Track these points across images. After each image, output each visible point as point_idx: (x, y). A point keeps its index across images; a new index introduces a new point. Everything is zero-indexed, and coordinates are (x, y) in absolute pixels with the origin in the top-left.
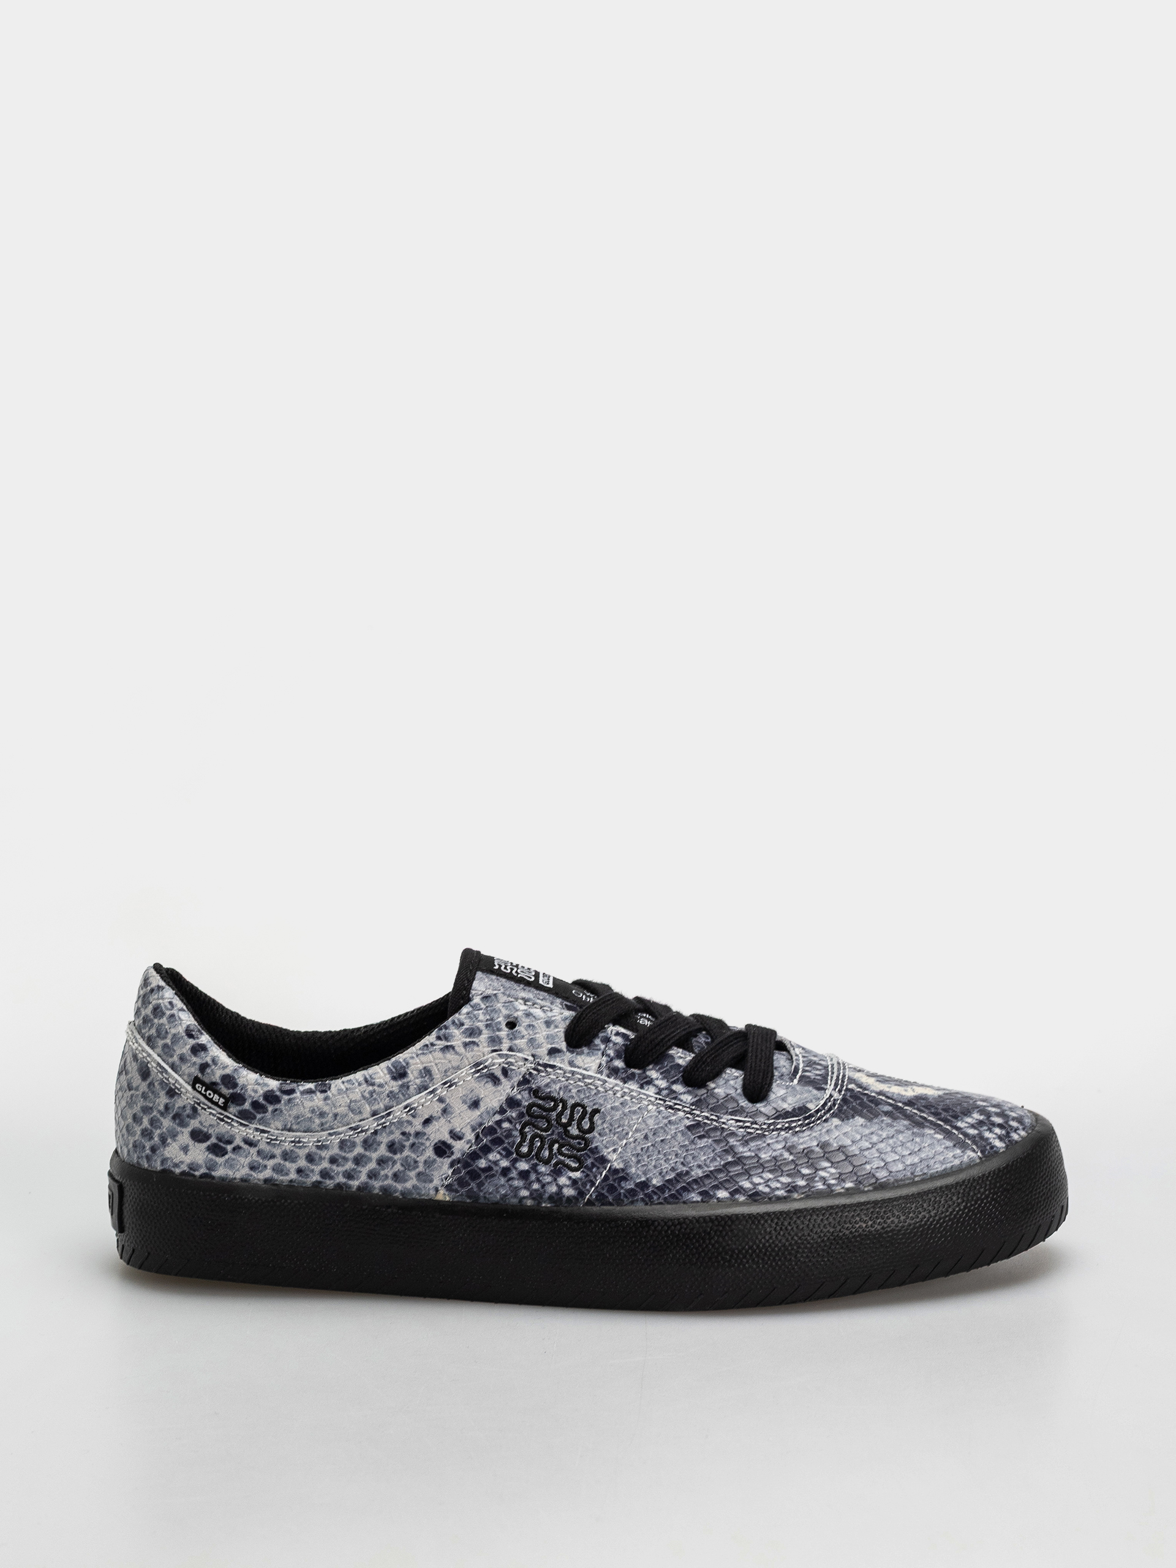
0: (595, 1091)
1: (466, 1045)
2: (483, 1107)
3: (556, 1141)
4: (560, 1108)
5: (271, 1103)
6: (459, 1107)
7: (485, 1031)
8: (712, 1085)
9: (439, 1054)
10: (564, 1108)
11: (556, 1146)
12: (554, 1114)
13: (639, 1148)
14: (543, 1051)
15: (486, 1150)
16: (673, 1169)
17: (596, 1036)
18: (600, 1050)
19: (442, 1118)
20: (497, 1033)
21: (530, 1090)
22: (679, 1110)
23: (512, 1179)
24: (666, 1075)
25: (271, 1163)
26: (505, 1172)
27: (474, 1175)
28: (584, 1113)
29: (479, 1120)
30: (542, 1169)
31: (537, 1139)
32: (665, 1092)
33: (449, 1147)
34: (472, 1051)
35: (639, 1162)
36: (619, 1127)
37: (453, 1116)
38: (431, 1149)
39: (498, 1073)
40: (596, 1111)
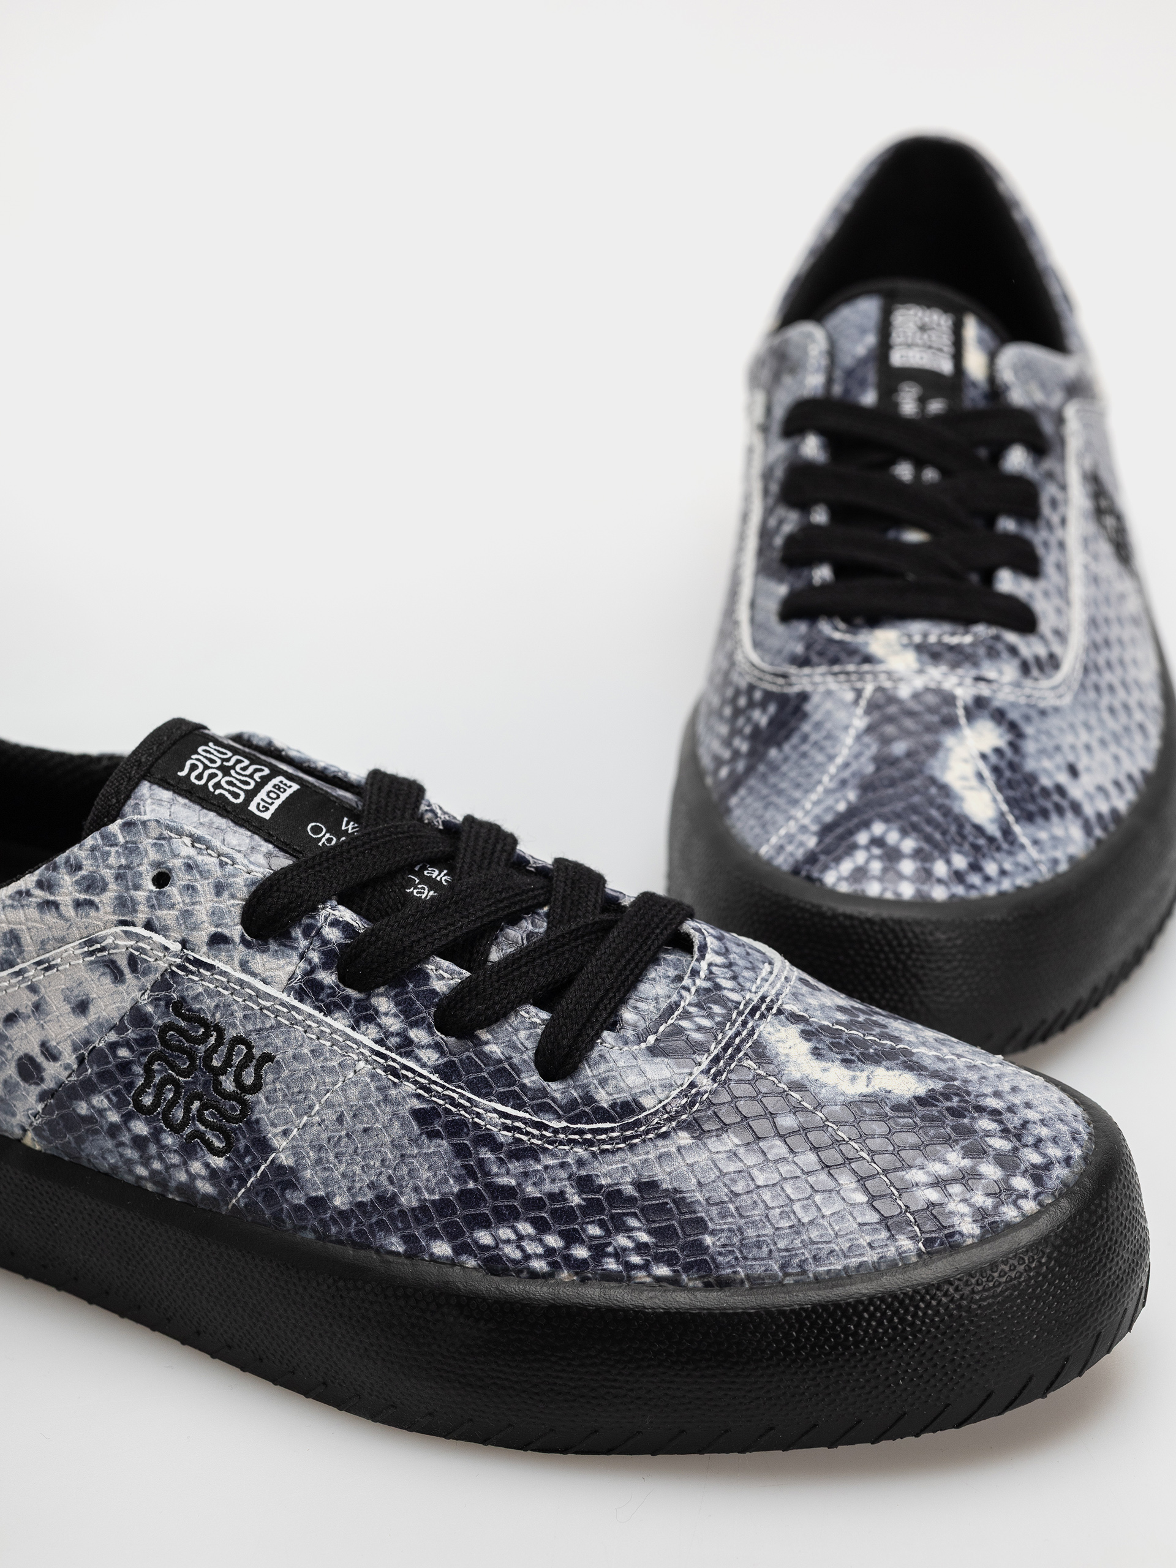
0: (273, 1022)
1: (78, 904)
2: (93, 1014)
3: (199, 1097)
4: (212, 1040)
6: (57, 1006)
7: (113, 886)
8: (484, 1035)
9: (33, 913)
10: (220, 1041)
11: (196, 1104)
12: (202, 1048)
13: (324, 1136)
14: (201, 937)
15: (88, 1088)
16: (372, 1186)
17: (296, 921)
18: (297, 948)
19: (32, 1018)
20: (132, 892)
21: (168, 1001)
22: (407, 1078)
23: (121, 1144)
24: (407, 1011)
26: (113, 1130)
27: (73, 1122)
28: (249, 1056)
29: (85, 1035)
30: (169, 1140)
31: (169, 1087)
32: (393, 1041)
33: (38, 1068)
34: (87, 916)
35: (319, 1161)
36: (300, 1092)
37: (48, 1018)
38: (14, 1064)
39: (123, 963)
40: (267, 1058)
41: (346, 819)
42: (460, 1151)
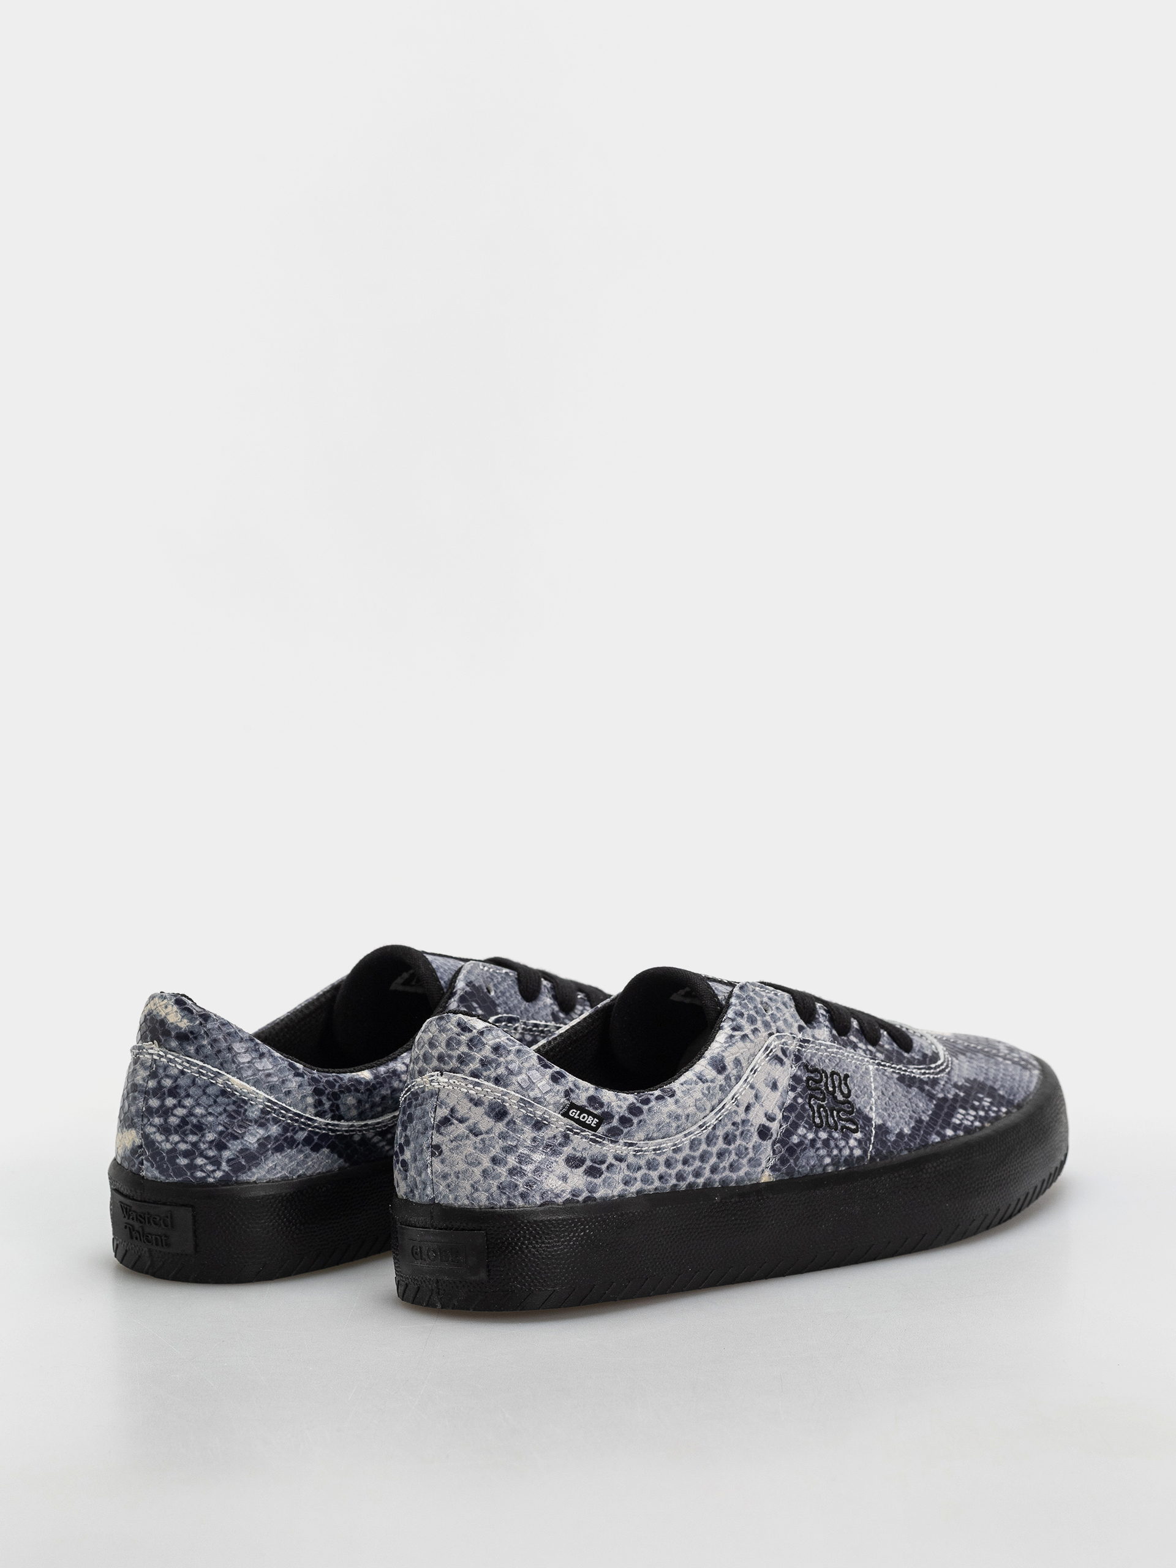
0: (837, 1059)
2: (780, 1087)
3: (833, 1109)
4: (824, 1078)
5: (635, 1115)
6: (765, 1091)
7: (758, 1018)
9: (740, 1044)
10: (826, 1077)
11: (835, 1113)
12: (822, 1084)
13: (883, 1104)
14: (795, 1029)
16: (911, 1118)
17: (813, 1017)
19: (756, 1103)
21: (803, 1065)
22: (884, 1066)
23: (818, 1149)
25: (639, 1175)
26: (813, 1141)
27: (791, 1150)
28: (840, 1079)
29: (781, 1099)
30: (836, 1135)
31: (821, 1109)
33: (768, 1129)
35: (889, 1116)
36: (864, 1088)
37: (763, 1099)
38: (756, 1134)
39: (780, 1054)
40: (846, 1076)
42: (922, 1089)
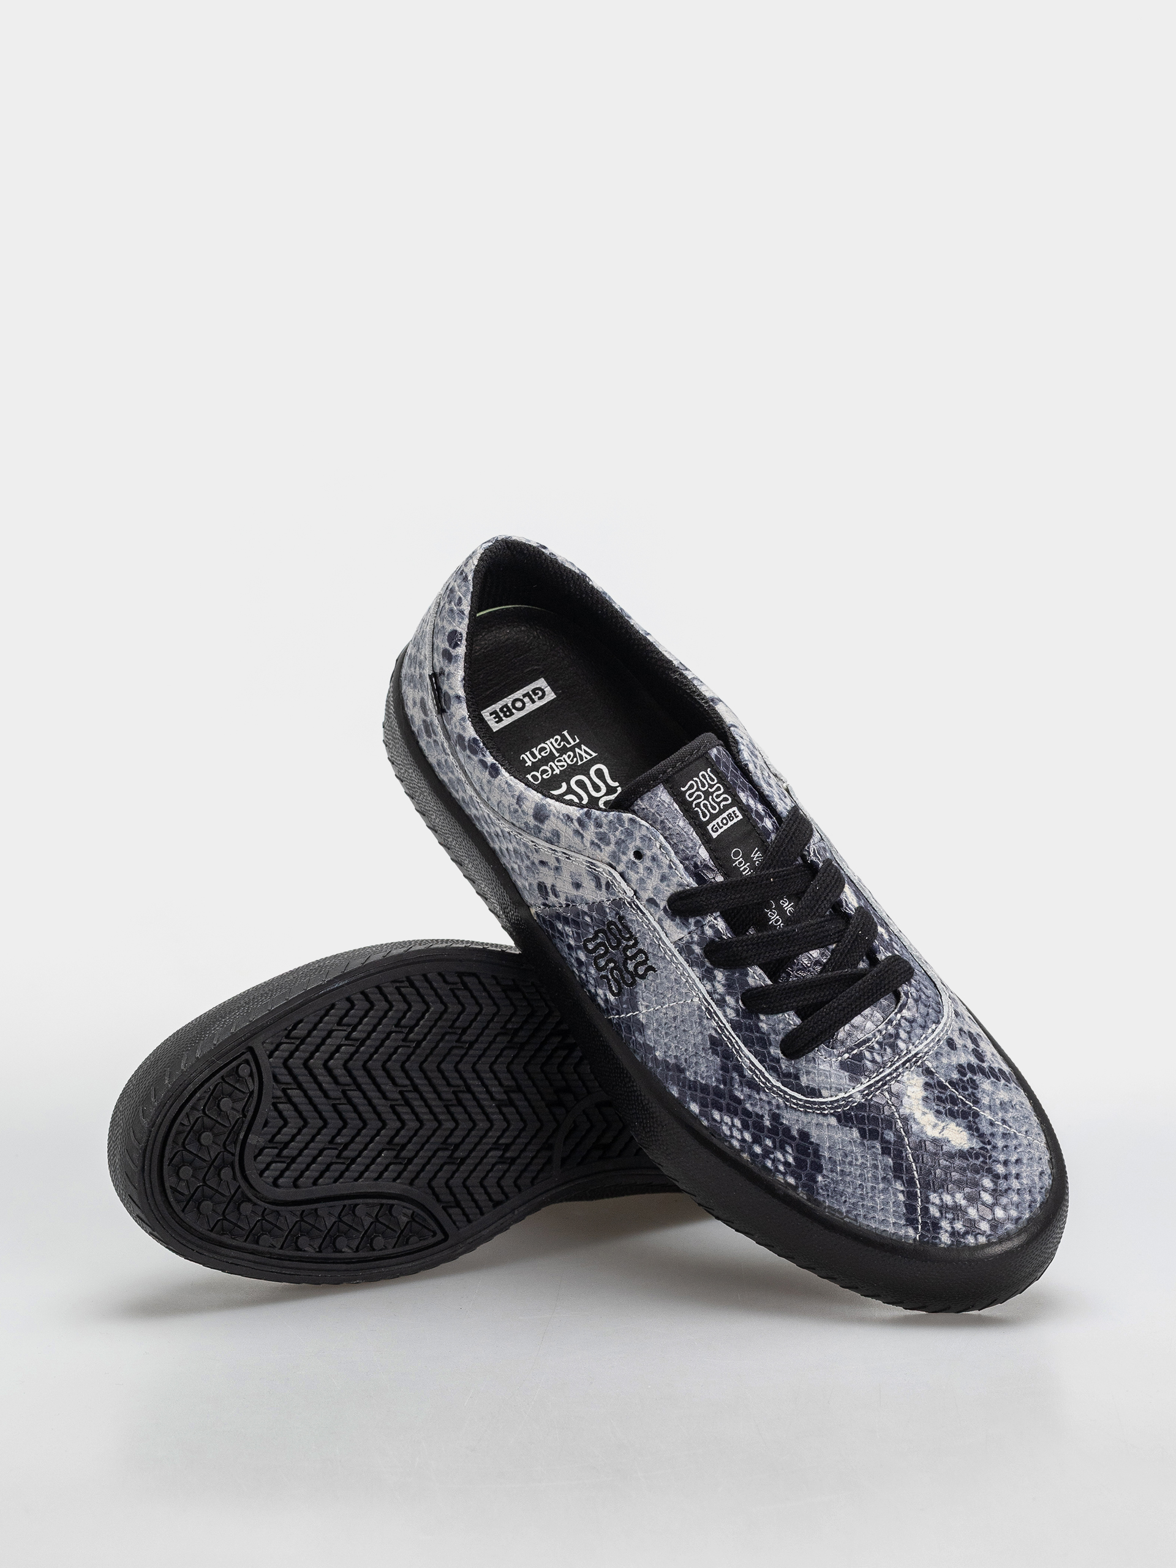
0: (663, 955)
1: (592, 843)
2: (580, 893)
3: (615, 962)
4: (631, 943)
6: (566, 876)
7: (613, 845)
8: (762, 1017)
10: (634, 946)
12: (625, 943)
13: (664, 1021)
14: (645, 896)
16: (676, 1057)
18: (689, 928)
19: (553, 871)
20: (621, 855)
21: (617, 913)
22: (715, 1020)
23: (571, 954)
24: (729, 986)
25: (449, 775)
26: (570, 947)
27: (554, 926)
28: (644, 963)
29: (574, 897)
30: (593, 970)
31: (603, 948)
32: (716, 996)
33: (547, 893)
34: (595, 851)
35: (657, 1030)
36: (662, 994)
37: (560, 877)
38: (537, 881)
40: (651, 968)
41: (757, 849)
